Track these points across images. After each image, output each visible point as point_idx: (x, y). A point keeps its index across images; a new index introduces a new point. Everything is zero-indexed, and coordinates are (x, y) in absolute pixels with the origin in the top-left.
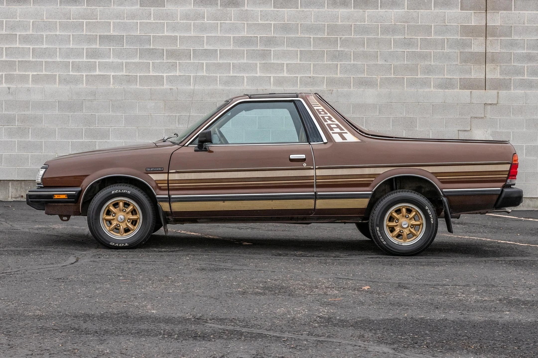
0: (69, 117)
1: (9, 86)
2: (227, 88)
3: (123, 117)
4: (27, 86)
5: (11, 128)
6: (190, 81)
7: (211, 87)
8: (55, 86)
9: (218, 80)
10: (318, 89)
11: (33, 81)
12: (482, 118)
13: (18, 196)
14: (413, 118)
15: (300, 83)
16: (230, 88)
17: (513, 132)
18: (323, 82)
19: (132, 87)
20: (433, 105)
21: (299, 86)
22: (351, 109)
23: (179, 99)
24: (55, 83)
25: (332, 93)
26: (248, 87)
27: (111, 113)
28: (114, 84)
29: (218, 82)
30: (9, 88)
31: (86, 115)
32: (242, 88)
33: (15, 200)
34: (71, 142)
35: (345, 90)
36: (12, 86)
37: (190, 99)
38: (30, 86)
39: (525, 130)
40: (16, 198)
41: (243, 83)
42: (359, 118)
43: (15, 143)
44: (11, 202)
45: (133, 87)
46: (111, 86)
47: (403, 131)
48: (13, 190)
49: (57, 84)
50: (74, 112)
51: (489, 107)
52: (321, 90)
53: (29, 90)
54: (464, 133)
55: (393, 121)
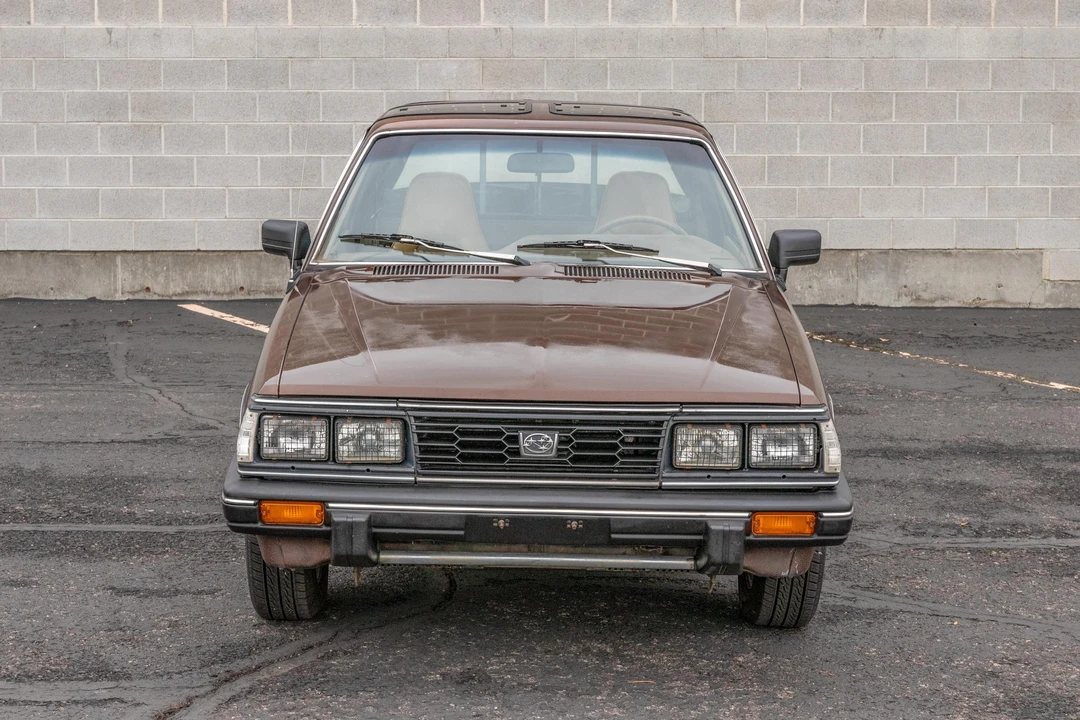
0: (254, 99)
1: (109, 26)
2: (630, 26)
3: (384, 96)
4: (152, 25)
5: (117, 128)
6: (543, 9)
7: (594, 25)
8: (220, 25)
9: (610, 6)
10: (849, 27)
11: (166, 12)
13: (137, 288)
14: (1073, 94)
15: (805, 11)
16: (637, 26)
18: (861, 11)
19: (403, 25)
21: (802, 20)
22: (927, 74)
23: (515, 53)
24: (219, 17)
25: (880, 37)
26: (682, 25)
27: (354, 89)
28: (359, 18)
29: (610, 11)
30: (109, 31)
31: (294, 94)
32: (666, 25)
33: (131, 297)
34: (262, 159)
35: (914, 27)
36: (118, 26)
37: (543, 54)
38: (161, 26)
40: (133, 293)
41: (670, 13)
42: (945, 95)
43: (128, 164)
44: (121, 302)
45: (407, 25)
46: (355, 24)
47: (1049, 126)
48: (126, 274)
49: (225, 18)
50: (267, 87)
52: (856, 30)
53: (157, 35)
55: (1025, 102)
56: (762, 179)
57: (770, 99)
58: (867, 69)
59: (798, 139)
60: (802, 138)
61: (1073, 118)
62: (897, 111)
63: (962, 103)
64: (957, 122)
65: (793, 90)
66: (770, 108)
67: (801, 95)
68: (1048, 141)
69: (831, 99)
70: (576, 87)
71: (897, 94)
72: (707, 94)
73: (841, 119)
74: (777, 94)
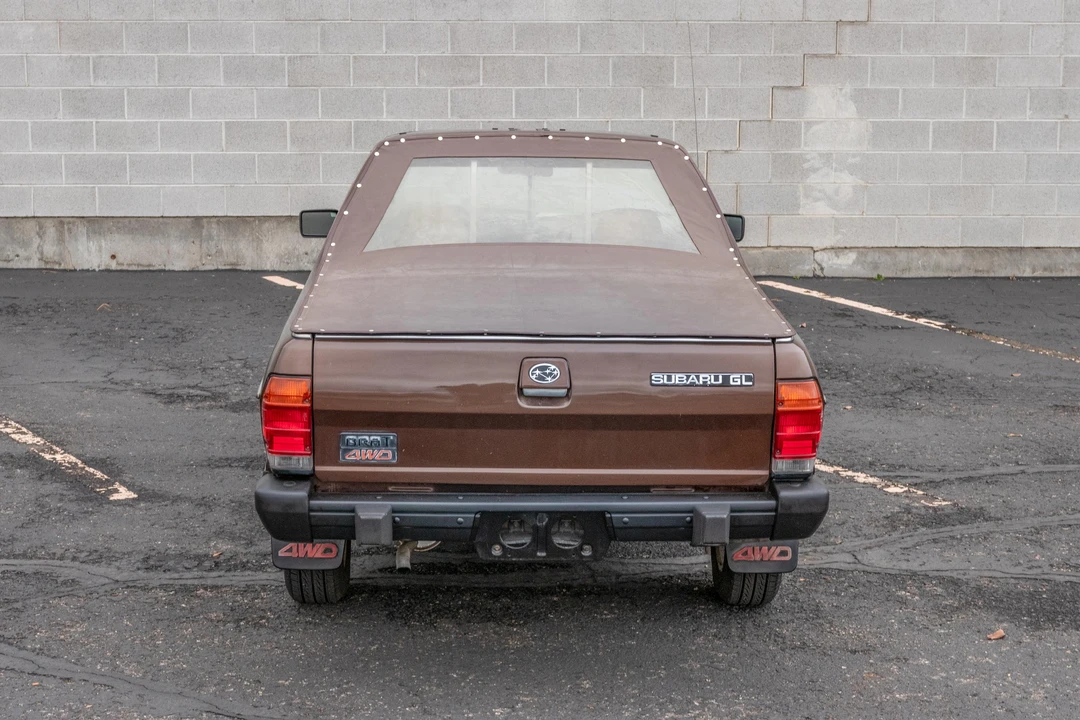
12: (831, 56)
14: (663, 58)
17: (904, 90)
20: (712, 27)
22: (514, 38)
23: (93, 15)
37: (121, 17)
39: (933, 85)
42: (533, 59)
47: (639, 91)
51: (848, 29)
54: (785, 92)
55: (614, 65)
56: (348, 144)
57: (354, 62)
58: (454, 32)
59: (384, 104)
60: (388, 103)
61: (664, 82)
62: (484, 75)
63: (551, 66)
64: (546, 86)
65: (378, 54)
66: (354, 72)
67: (386, 58)
68: (639, 106)
69: (417, 63)
70: (156, 51)
71: (484, 58)
72: (290, 58)
73: (428, 83)
74: (362, 57)
